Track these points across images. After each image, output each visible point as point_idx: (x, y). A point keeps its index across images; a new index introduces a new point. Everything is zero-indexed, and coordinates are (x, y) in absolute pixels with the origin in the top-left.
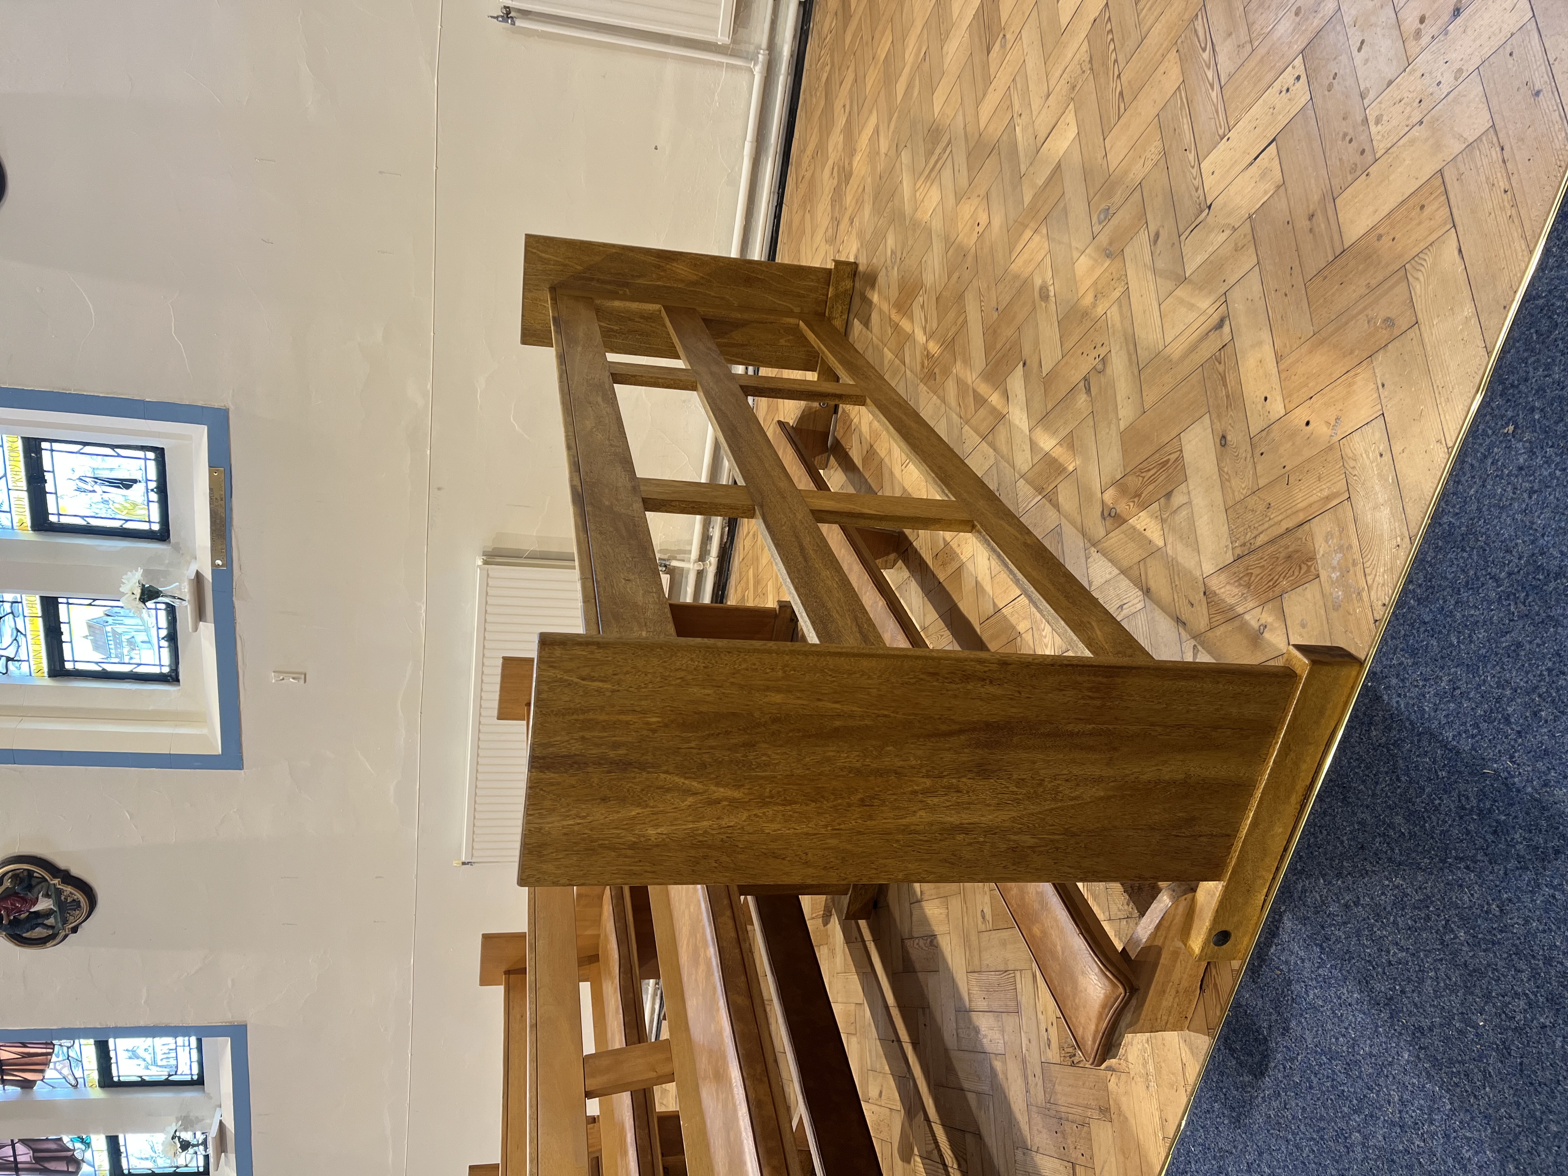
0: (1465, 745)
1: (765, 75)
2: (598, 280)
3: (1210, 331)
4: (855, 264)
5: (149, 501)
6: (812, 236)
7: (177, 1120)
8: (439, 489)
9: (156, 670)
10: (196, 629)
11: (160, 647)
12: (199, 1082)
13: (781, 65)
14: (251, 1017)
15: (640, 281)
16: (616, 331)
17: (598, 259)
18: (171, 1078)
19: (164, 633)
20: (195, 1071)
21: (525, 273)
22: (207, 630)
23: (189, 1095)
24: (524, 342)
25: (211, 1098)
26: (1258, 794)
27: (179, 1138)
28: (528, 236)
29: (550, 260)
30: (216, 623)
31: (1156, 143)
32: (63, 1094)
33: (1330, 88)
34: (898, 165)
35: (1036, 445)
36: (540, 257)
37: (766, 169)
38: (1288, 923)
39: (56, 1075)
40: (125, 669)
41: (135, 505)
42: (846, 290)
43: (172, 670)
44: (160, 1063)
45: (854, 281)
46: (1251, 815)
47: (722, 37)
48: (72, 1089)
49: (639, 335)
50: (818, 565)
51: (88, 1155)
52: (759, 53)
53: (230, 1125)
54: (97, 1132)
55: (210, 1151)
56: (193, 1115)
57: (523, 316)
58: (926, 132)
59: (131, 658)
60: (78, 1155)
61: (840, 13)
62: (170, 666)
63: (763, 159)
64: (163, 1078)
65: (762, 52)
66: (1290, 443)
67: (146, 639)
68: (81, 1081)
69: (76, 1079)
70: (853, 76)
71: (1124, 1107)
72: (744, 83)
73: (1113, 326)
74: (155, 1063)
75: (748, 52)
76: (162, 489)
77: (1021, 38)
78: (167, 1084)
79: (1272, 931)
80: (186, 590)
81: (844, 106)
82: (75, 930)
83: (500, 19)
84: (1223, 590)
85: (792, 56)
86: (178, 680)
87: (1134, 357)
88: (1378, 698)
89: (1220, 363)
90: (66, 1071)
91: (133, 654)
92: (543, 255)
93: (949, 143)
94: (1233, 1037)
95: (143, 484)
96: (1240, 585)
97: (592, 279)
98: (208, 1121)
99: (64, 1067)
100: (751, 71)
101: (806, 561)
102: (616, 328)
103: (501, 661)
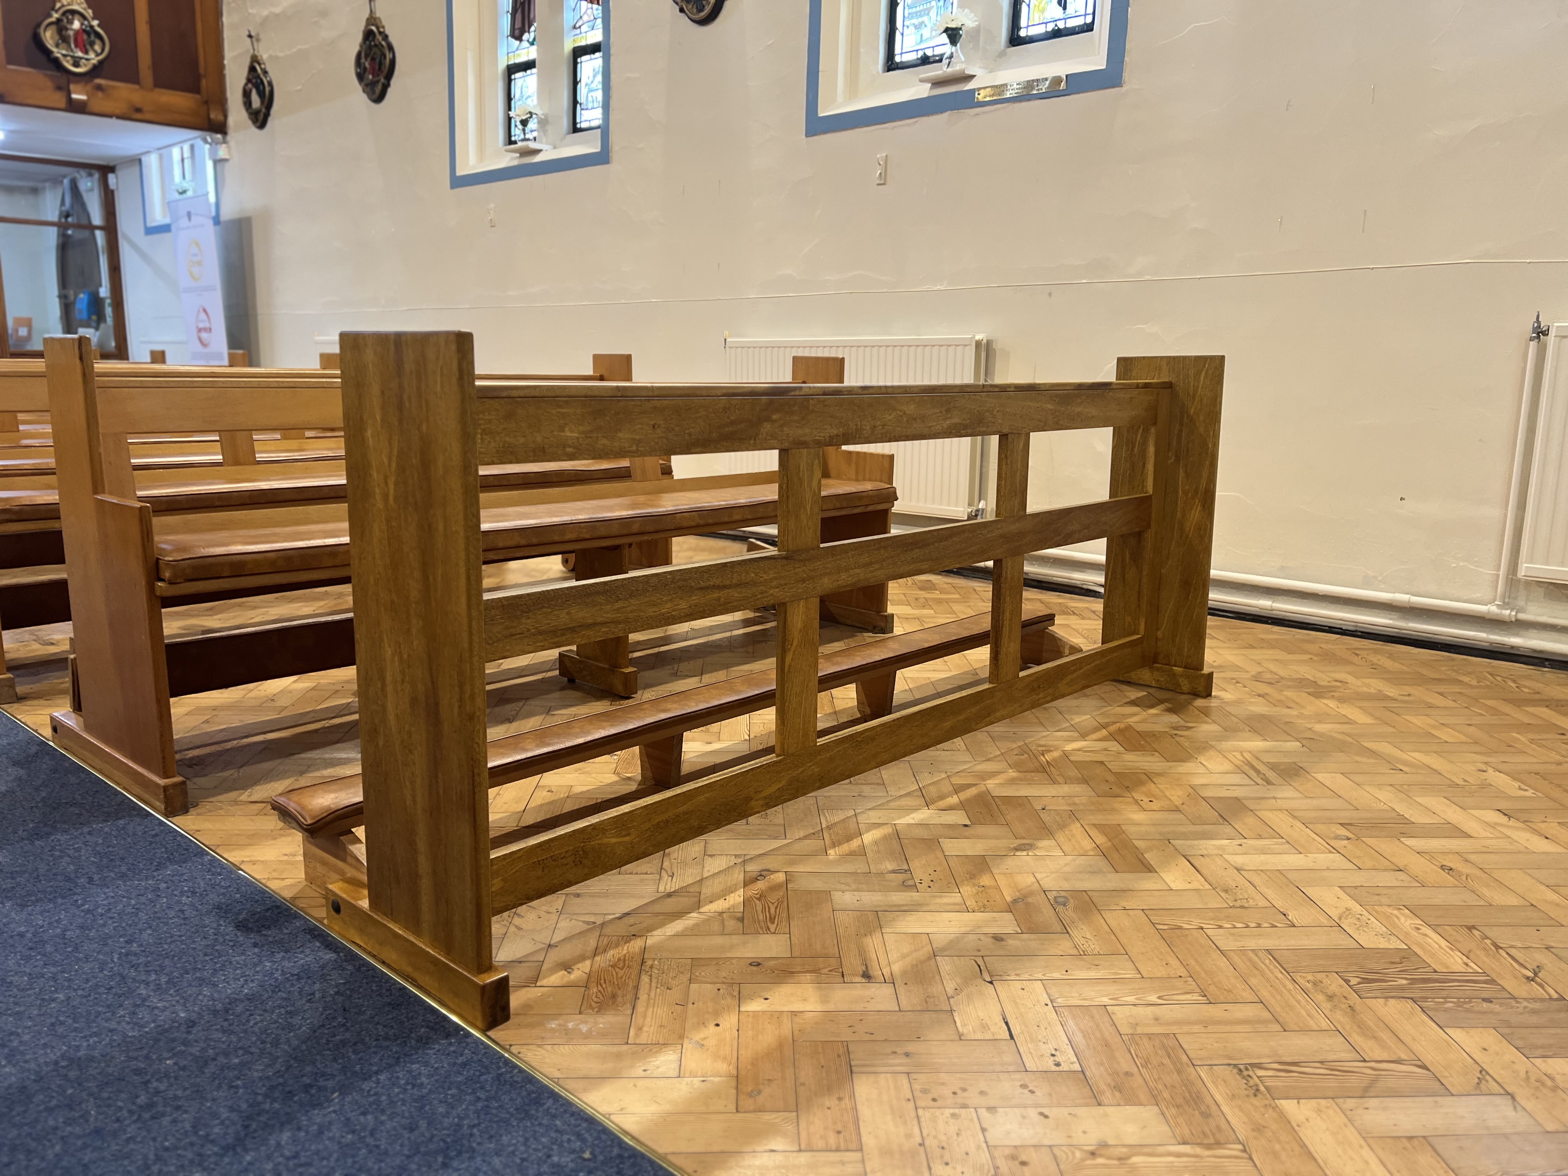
0: (366, 1086)
1: (1487, 617)
2: (1181, 431)
3: (867, 967)
4: (1209, 695)
5: (1046, 23)
6: (1277, 660)
7: (546, 115)
8: (1050, 294)
9: (897, 50)
10: (922, 81)
11: (917, 51)
12: (575, 129)
13: (1498, 634)
14: (615, 167)
15: (1182, 474)
16: (1132, 450)
17: (1202, 430)
18: (578, 106)
19: (929, 53)
20: (584, 125)
21: (1184, 358)
22: (923, 91)
23: (565, 123)
24: (1120, 360)
25: (561, 140)
26: (412, 938)
27: (531, 117)
28: (1223, 357)
29: (1199, 381)
30: (929, 98)
31: (1098, 949)
32: (569, 18)
33: (1024, 1086)
34: (1289, 738)
35: (875, 828)
36: (1201, 371)
37: (1381, 617)
38: (330, 956)
39: (583, 10)
40: (899, 24)
41: (1043, 11)
42: (1180, 685)
43: (897, 63)
44: (590, 95)
45: (1189, 693)
46: (400, 932)
47: (1525, 569)
48: (572, 24)
49: (1130, 475)
50: (694, 599)
51: (525, 44)
52: (1512, 610)
53: (538, 158)
54: (538, 52)
55: (520, 144)
56: (549, 128)
57: (1144, 358)
58: (1301, 765)
59: (908, 27)
60: (526, 36)
61: (1537, 697)
62: (902, 62)
63: (1395, 615)
64: (578, 99)
65: (1514, 613)
66: (710, 1010)
67: (924, 38)
68: (578, 31)
69: (580, 27)
70: (1441, 705)
71: (284, 839)
72: (1479, 595)
73: (941, 897)
74: (590, 91)
75: (1516, 598)
76: (1057, 34)
77: (1330, 852)
78: (575, 102)
79: (330, 944)
80: (957, 67)
81: (1409, 695)
82: (682, 10)
83: (1536, 325)
84: (625, 948)
85: (1512, 647)
86: (888, 71)
87: (895, 909)
88: (448, 1036)
89: (830, 971)
90: (585, 18)
91: (912, 28)
92: (1203, 374)
93: (1269, 782)
94: (276, 912)
95: (1062, 16)
96: (619, 960)
97: (1181, 425)
98: (544, 140)
99: (589, 16)
100: (1492, 602)
101: (701, 589)
102: (1136, 450)
103: (841, 357)
